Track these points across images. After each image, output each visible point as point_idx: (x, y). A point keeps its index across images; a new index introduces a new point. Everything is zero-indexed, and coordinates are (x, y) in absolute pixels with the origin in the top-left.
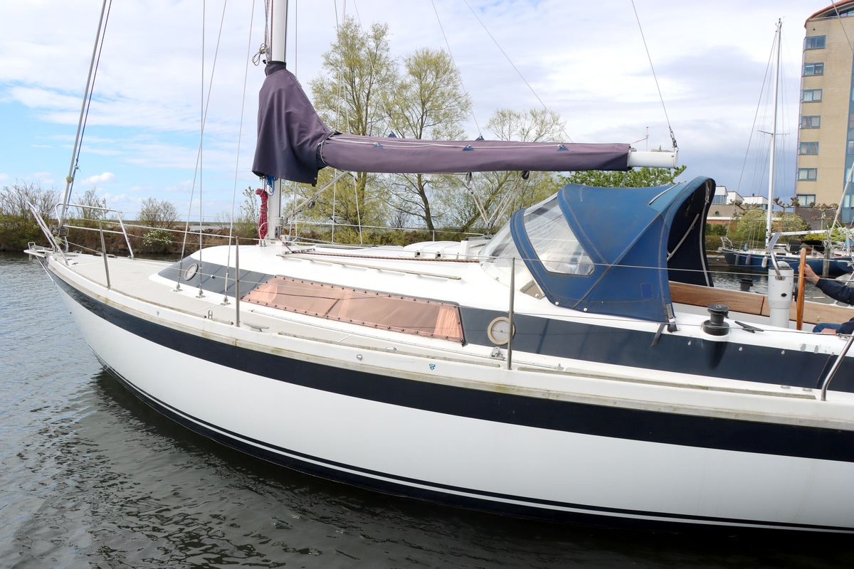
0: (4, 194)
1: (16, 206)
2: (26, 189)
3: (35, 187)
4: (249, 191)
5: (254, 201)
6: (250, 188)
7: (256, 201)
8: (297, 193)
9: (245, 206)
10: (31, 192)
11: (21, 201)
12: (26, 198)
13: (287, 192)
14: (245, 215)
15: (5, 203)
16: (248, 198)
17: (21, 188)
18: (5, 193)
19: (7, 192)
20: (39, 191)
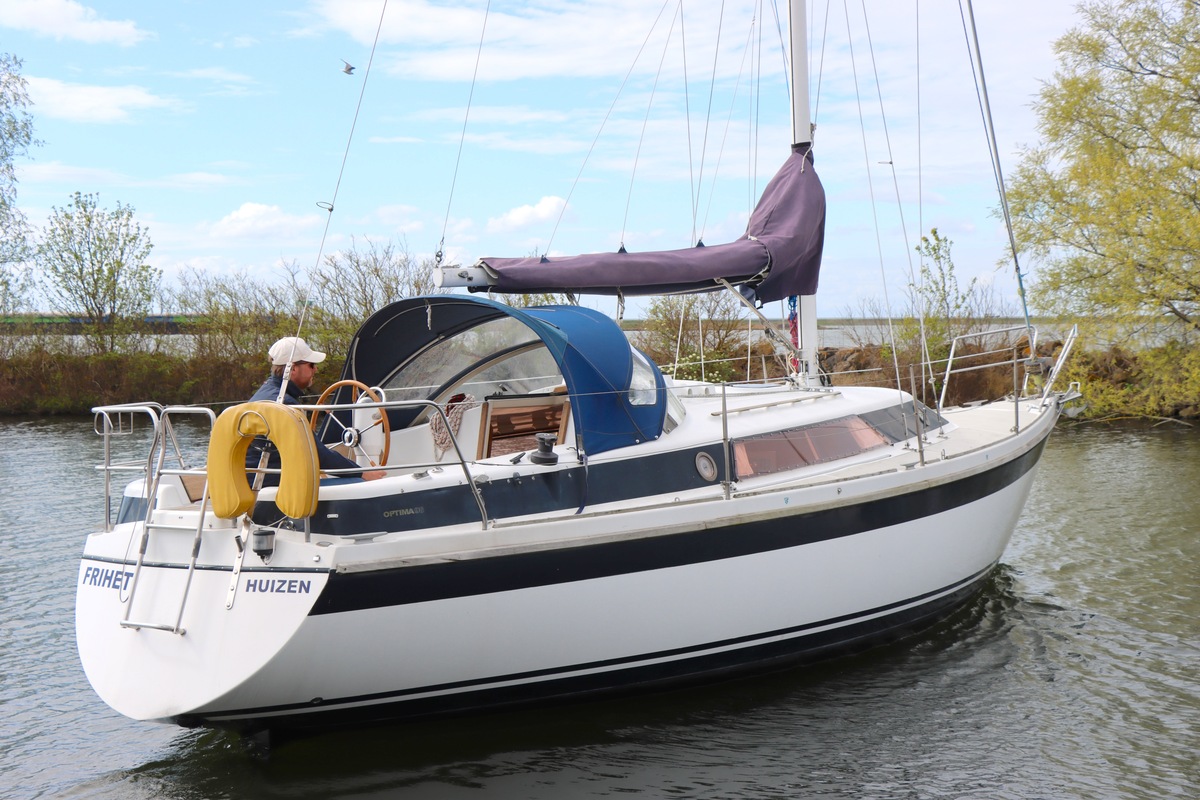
0: (327, 275)
1: (354, 303)
2: (375, 260)
3: (397, 256)
4: (933, 241)
5: (946, 268)
6: (935, 232)
7: (952, 267)
8: (1068, 241)
9: (924, 282)
10: (386, 266)
11: (364, 291)
12: (375, 281)
13: (1039, 241)
14: (924, 307)
15: (328, 297)
16: (930, 261)
17: (362, 259)
18: (329, 272)
19: (333, 270)
20: (405, 263)
